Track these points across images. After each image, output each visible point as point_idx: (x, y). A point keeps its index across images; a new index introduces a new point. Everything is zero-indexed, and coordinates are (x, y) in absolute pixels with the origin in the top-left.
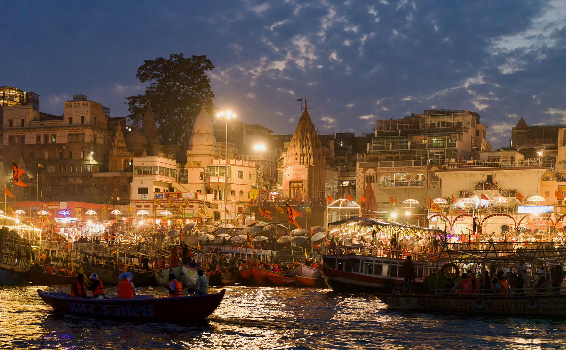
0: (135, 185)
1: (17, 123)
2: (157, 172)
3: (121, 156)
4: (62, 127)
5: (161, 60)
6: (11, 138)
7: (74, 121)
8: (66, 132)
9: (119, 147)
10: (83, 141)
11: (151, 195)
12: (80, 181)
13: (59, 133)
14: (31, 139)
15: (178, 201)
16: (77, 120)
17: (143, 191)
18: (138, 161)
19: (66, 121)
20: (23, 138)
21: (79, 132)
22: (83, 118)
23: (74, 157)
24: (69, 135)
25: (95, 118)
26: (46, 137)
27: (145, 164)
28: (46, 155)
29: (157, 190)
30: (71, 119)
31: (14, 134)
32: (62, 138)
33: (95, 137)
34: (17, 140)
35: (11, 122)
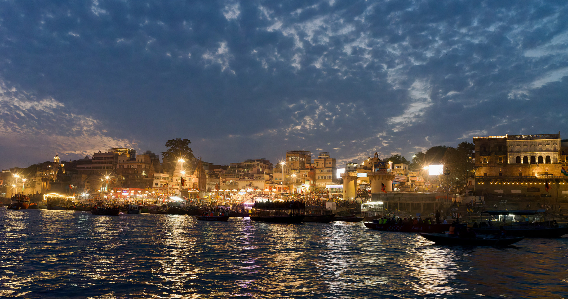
0: (154, 183)
1: (122, 161)
2: (162, 178)
3: (152, 173)
4: (136, 163)
5: (173, 140)
6: (120, 166)
7: (139, 161)
8: (136, 165)
9: (151, 170)
10: (141, 168)
11: (159, 186)
12: (139, 181)
13: (134, 165)
14: (126, 166)
15: (167, 188)
16: (140, 161)
17: (156, 184)
18: (156, 175)
19: (137, 161)
20: (123, 166)
21: (140, 165)
22: (142, 160)
23: (139, 173)
24: (137, 165)
25: (146, 160)
26: (130, 166)
27: (158, 176)
28: (130, 172)
29: (161, 184)
30: (138, 160)
31: (121, 165)
32: (135, 166)
33: (146, 166)
34: (121, 167)
35: (120, 161)
